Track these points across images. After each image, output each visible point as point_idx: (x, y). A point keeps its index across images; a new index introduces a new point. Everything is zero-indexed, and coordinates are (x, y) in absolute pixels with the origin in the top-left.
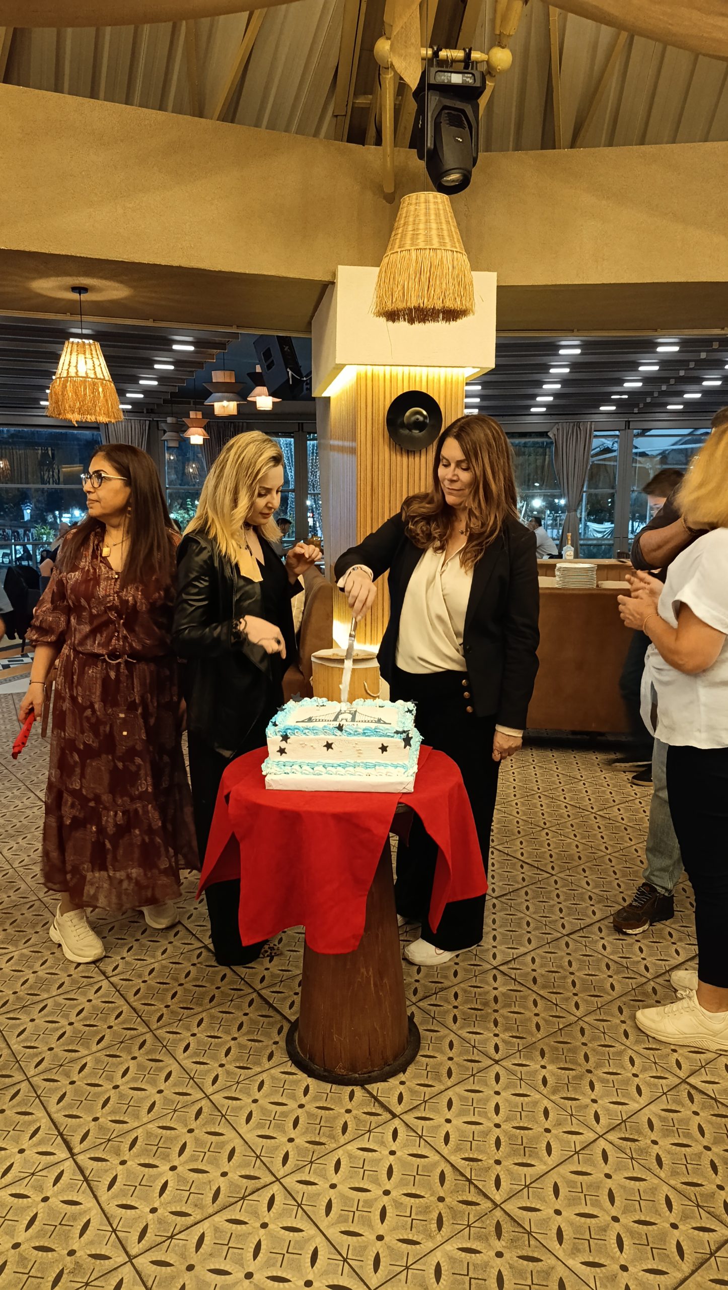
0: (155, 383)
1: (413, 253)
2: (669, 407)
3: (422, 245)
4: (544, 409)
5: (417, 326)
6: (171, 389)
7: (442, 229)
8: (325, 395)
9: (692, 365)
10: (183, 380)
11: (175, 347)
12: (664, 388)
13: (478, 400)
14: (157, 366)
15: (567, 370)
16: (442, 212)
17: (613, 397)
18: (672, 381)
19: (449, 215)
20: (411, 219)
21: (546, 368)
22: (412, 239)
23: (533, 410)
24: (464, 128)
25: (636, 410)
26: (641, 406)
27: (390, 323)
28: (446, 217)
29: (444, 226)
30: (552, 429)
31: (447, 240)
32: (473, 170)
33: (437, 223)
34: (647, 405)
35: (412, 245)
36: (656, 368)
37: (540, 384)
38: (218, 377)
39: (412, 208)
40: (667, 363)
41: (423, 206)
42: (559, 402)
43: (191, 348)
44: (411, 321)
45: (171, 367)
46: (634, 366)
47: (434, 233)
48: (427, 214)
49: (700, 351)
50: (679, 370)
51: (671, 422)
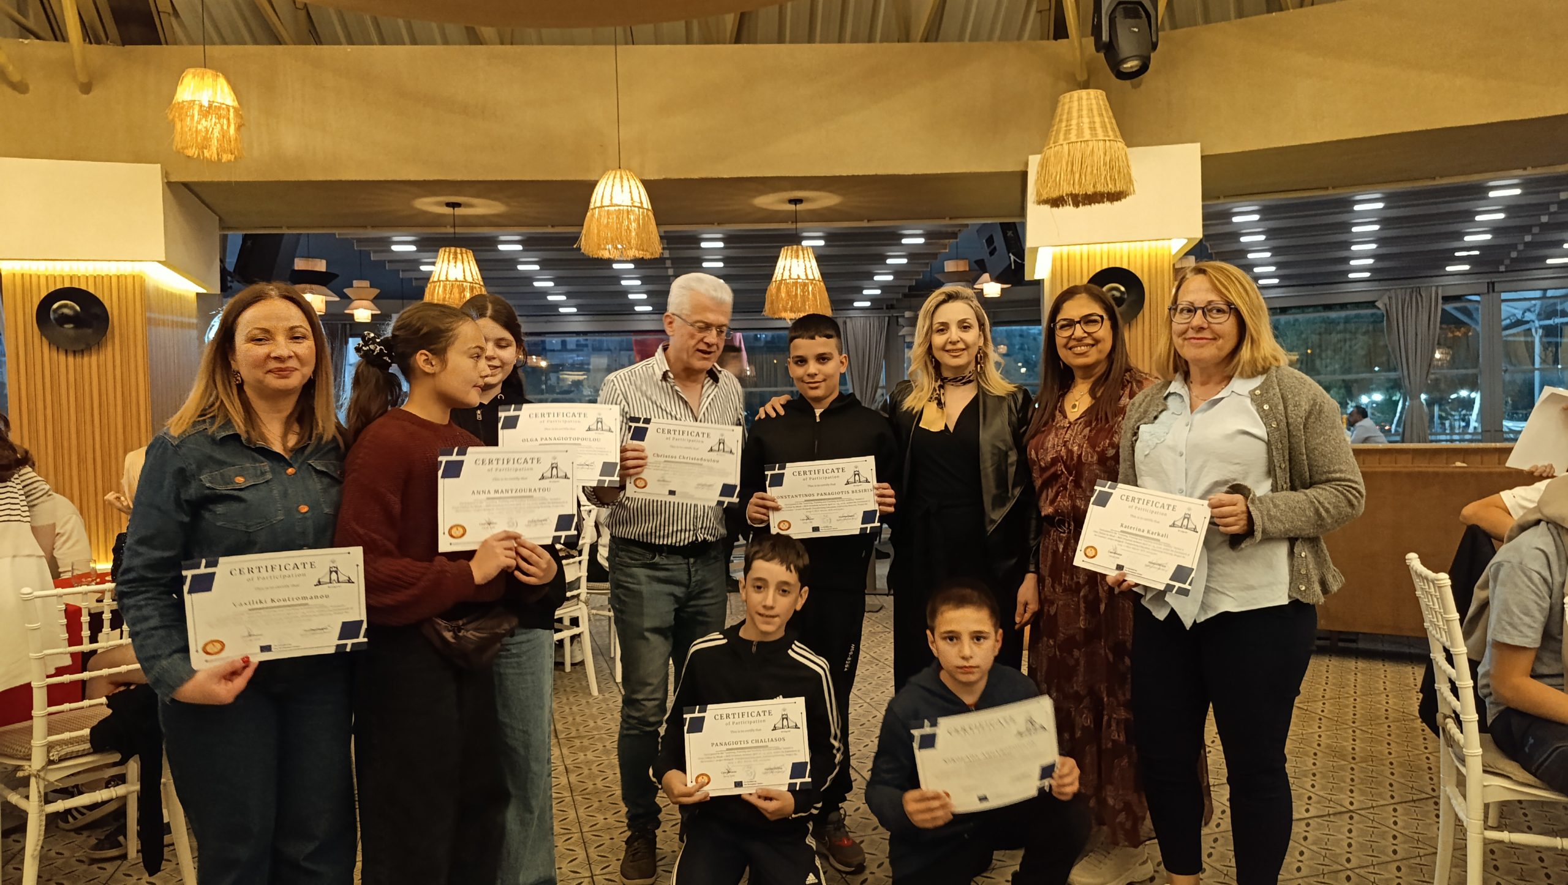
0: (890, 278)
1: (1066, 147)
2: (1549, 261)
3: (1073, 138)
4: (1367, 275)
5: (1082, 209)
6: (908, 283)
7: (1094, 122)
8: (1037, 277)
9: (1553, 208)
10: (918, 273)
11: (905, 241)
12: (1528, 238)
13: (1272, 269)
14: (889, 261)
15: (1376, 227)
16: (1095, 107)
17: (1457, 254)
18: (1536, 230)
19: (1103, 107)
20: (1065, 117)
21: (1346, 226)
22: (1065, 134)
23: (1352, 276)
24: (1140, 17)
25: (1502, 268)
26: (1507, 262)
27: (1055, 209)
28: (1099, 108)
29: (1097, 119)
30: (1381, 297)
31: (1100, 131)
32: (1152, 55)
33: (1089, 117)
34: (1513, 260)
35: (1065, 139)
36: (1501, 216)
37: (1347, 245)
38: (950, 266)
39: (1066, 107)
40: (1511, 207)
41: (1076, 104)
42: (1380, 265)
43: (921, 241)
44: (1076, 204)
45: (904, 261)
46: (1469, 215)
47: (1086, 126)
48: (1080, 110)
49: (1559, 191)
50: (1539, 215)
51: (1562, 280)
